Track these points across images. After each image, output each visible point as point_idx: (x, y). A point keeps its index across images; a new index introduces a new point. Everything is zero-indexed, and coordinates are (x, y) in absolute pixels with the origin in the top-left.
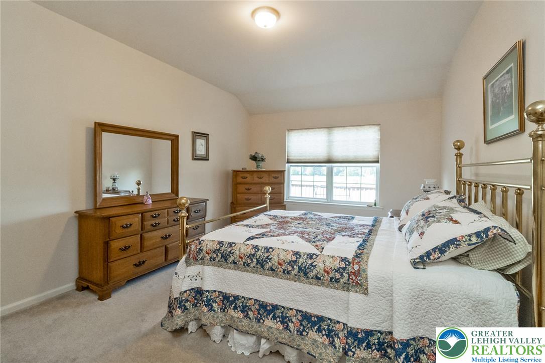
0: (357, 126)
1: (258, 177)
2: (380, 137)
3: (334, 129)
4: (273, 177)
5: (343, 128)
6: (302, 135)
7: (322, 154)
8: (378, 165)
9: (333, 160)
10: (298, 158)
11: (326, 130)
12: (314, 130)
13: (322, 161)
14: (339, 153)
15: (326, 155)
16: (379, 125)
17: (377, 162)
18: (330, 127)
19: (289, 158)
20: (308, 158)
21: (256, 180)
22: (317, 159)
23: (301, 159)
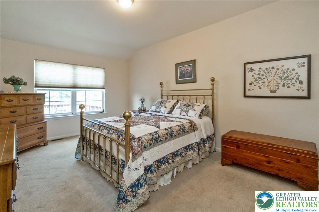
0: (92, 67)
1: (24, 100)
2: (104, 75)
3: (78, 66)
4: (37, 99)
5: (83, 67)
6: (51, 66)
7: (69, 82)
8: (104, 90)
9: (77, 86)
10: (48, 84)
11: (71, 66)
12: (62, 64)
13: (69, 86)
14: (81, 82)
15: (72, 83)
16: (104, 68)
17: (104, 88)
18: (75, 64)
19: (36, 83)
20: (57, 84)
21: (23, 103)
22: (65, 85)
23: (50, 85)
